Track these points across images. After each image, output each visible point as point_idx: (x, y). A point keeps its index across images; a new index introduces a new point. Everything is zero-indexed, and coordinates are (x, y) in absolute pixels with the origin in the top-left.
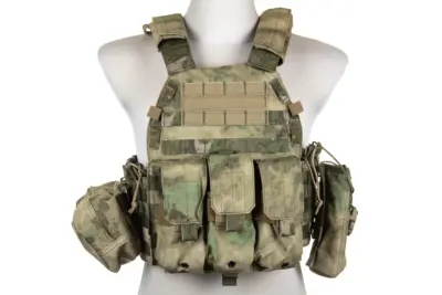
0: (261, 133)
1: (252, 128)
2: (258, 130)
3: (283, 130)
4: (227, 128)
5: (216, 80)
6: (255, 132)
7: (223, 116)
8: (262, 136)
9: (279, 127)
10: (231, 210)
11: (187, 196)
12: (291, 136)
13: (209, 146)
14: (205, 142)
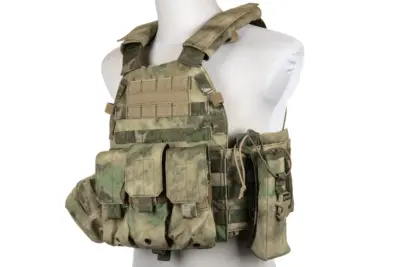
0: (186, 123)
1: (178, 119)
2: (183, 121)
3: (204, 121)
4: (158, 120)
5: (151, 77)
6: (181, 124)
7: (154, 108)
8: (187, 126)
9: (201, 117)
10: (142, 193)
11: (113, 180)
12: (212, 126)
13: (145, 135)
14: (142, 132)
